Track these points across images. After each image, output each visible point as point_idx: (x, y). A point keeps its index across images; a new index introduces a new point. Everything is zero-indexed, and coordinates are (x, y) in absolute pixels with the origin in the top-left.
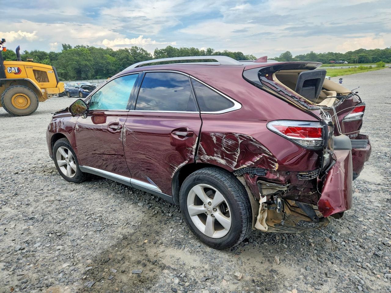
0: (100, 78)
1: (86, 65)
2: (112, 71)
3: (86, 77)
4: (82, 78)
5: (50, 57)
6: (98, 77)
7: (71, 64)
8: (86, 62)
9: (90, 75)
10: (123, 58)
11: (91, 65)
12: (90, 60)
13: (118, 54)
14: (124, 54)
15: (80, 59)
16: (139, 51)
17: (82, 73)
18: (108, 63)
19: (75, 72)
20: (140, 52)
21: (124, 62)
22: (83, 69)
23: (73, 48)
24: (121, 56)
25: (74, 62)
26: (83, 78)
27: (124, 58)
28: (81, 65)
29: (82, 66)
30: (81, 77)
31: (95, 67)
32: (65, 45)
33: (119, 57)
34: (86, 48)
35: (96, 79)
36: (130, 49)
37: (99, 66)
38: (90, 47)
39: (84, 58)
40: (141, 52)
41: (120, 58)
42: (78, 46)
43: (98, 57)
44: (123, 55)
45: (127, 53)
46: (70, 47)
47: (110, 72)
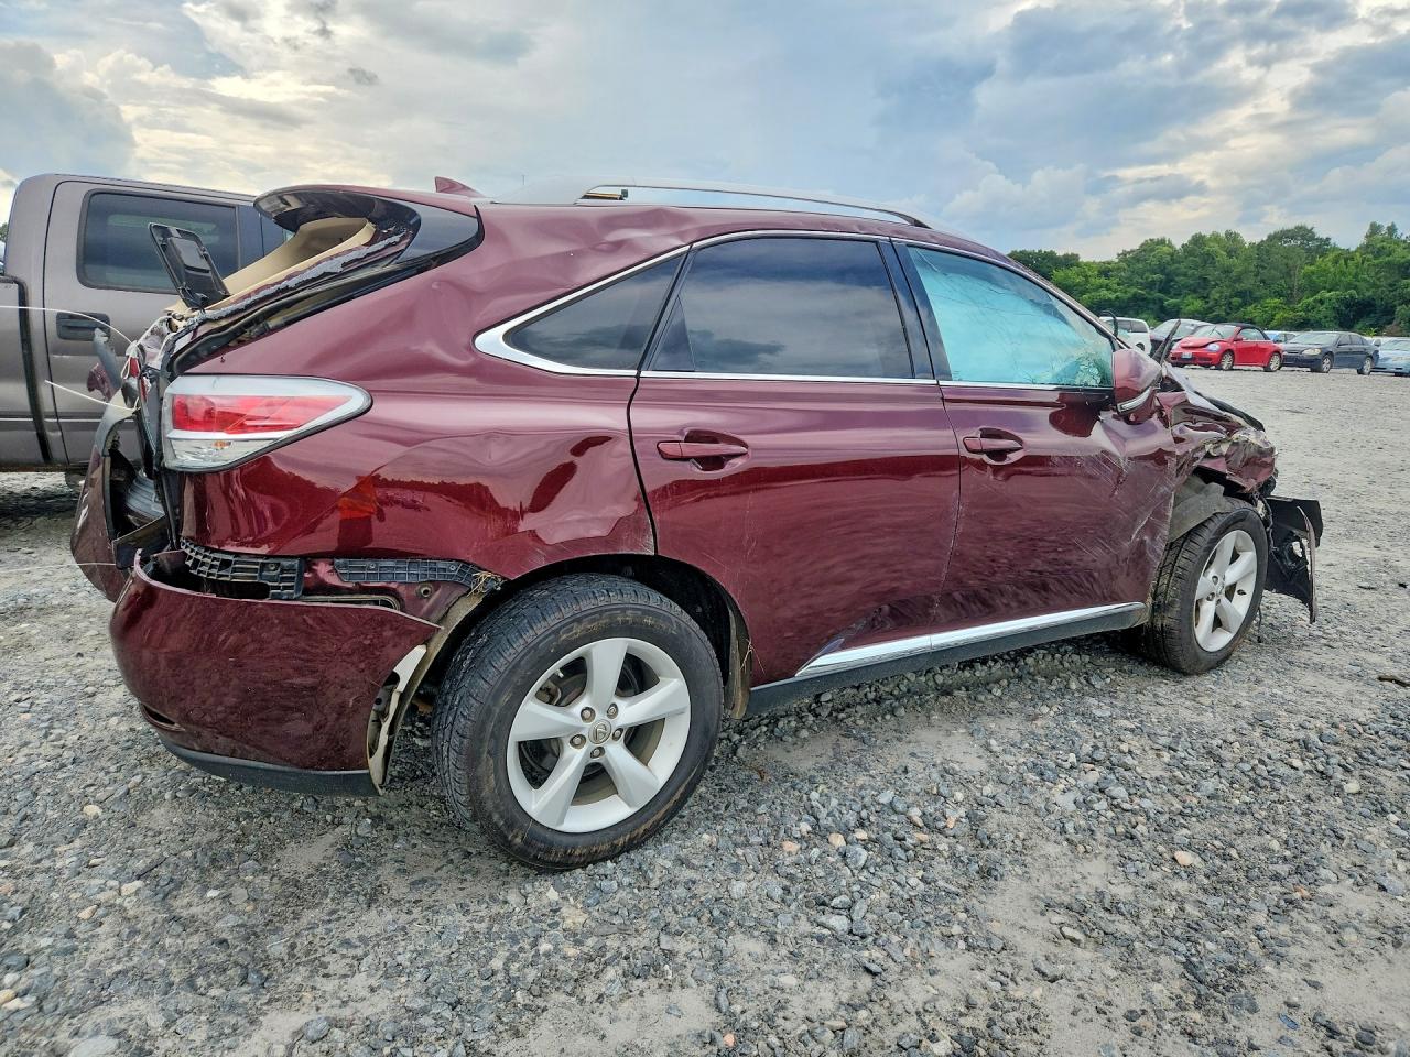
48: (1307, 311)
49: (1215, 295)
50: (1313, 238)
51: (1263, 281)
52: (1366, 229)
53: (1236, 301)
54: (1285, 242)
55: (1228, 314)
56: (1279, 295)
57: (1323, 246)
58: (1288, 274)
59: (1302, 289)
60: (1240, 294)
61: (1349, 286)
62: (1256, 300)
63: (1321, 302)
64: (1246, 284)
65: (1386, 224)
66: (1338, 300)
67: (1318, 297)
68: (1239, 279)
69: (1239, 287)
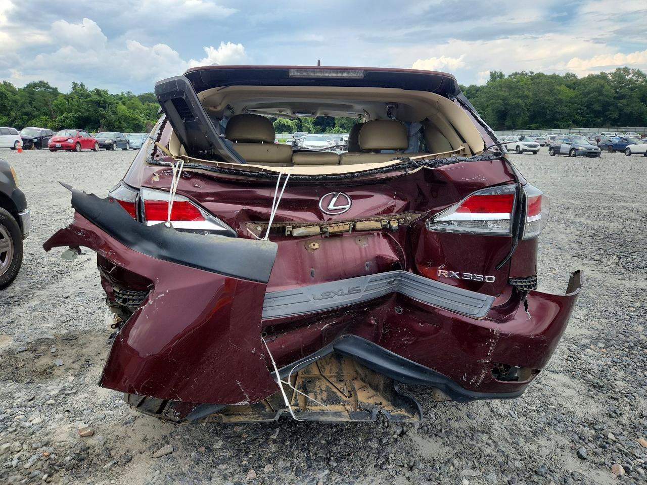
0: (537, 128)
1: (517, 105)
2: (561, 116)
3: (512, 126)
4: (505, 128)
5: (468, 93)
6: (532, 126)
7: (492, 104)
8: (519, 99)
9: (519, 121)
10: (591, 92)
11: (526, 104)
12: (527, 96)
13: (584, 85)
14: (597, 83)
15: (510, 95)
16: (630, 76)
17: (508, 117)
18: (560, 102)
19: (497, 117)
20: (631, 79)
21: (590, 98)
22: (511, 112)
23: (506, 77)
24: (588, 88)
25: (499, 101)
26: (507, 126)
27: (594, 90)
28: (509, 105)
29: (509, 107)
30: (503, 124)
31: (531, 109)
32: (495, 72)
33: (583, 90)
34: (528, 76)
35: (529, 128)
36: (610, 73)
37: (540, 106)
38: (535, 73)
39: (517, 93)
40: (634, 78)
41: (586, 91)
42: (516, 74)
43: (542, 92)
44: (594, 86)
45: (603, 82)
46: (501, 75)
47: (558, 116)
48: (62, 122)
49: (13, 114)
50: (49, 87)
51: (35, 107)
52: (71, 85)
53: (25, 117)
54: (37, 89)
55: (23, 124)
56: (45, 114)
57: (55, 92)
58: (46, 104)
59: (55, 112)
60: (26, 114)
61: (77, 111)
62: (35, 117)
63: (67, 118)
64: (28, 109)
65: (79, 83)
66: (74, 117)
67: (64, 115)
68: (22, 106)
69: (25, 110)
